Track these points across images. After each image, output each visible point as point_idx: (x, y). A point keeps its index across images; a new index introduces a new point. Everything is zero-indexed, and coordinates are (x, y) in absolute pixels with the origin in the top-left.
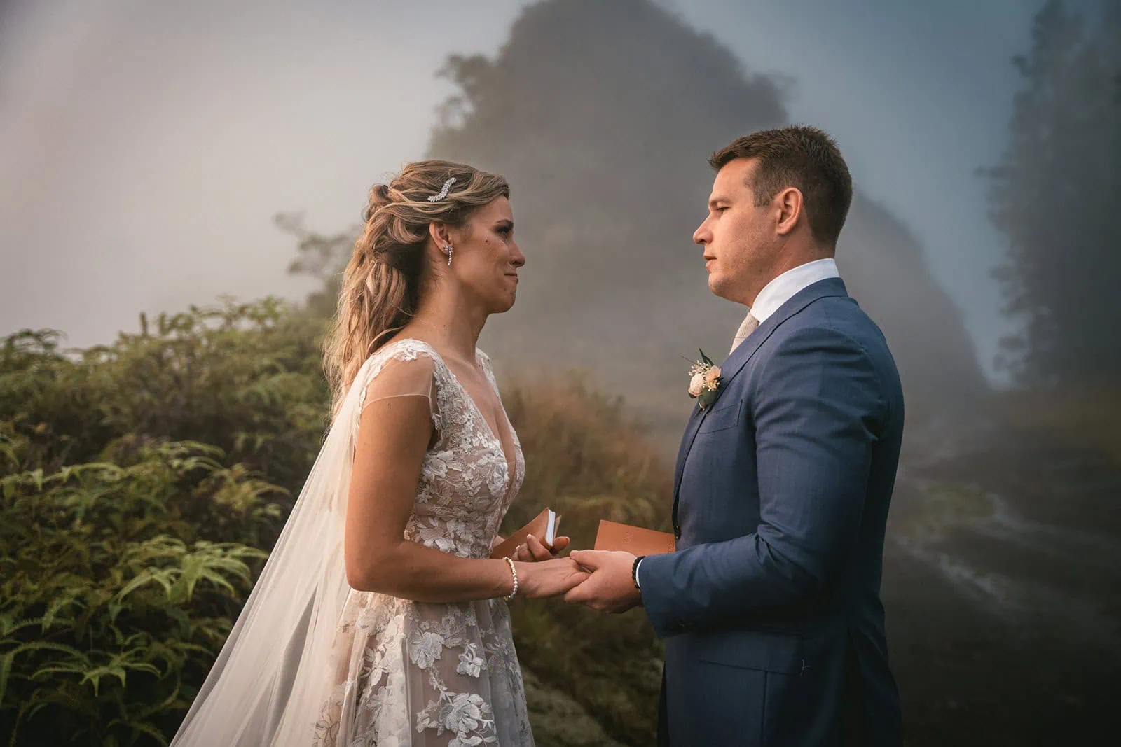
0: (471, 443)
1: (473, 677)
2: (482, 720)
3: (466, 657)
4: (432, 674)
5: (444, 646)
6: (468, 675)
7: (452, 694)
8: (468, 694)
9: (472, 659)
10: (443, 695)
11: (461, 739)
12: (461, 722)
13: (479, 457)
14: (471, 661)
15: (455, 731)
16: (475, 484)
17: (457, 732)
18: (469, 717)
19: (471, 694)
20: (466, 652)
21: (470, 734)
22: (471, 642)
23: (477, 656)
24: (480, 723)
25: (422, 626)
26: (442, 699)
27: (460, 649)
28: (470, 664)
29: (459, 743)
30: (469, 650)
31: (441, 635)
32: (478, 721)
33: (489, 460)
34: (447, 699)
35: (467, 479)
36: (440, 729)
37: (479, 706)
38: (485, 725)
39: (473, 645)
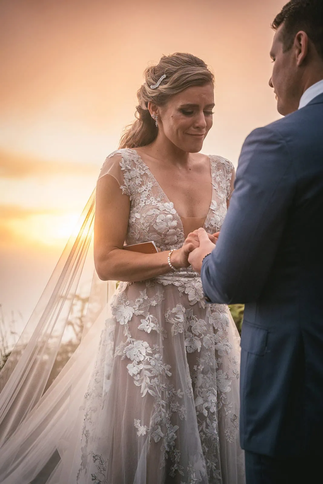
0: (145, 203)
1: (147, 333)
2: (146, 356)
3: (146, 321)
4: (126, 328)
5: (133, 314)
6: (145, 331)
7: (134, 340)
8: (142, 341)
9: (149, 323)
10: (129, 340)
11: (135, 364)
12: (136, 356)
13: (148, 210)
14: (148, 324)
15: (132, 360)
16: (146, 224)
17: (133, 361)
18: (141, 353)
19: (144, 341)
20: (146, 319)
21: (139, 363)
22: (150, 314)
23: (152, 322)
24: (145, 357)
25: (127, 303)
26: (128, 341)
27: (142, 317)
28: (147, 325)
29: (133, 366)
30: (149, 318)
31: (133, 308)
32: (144, 356)
33: (154, 213)
34: (130, 342)
35: (142, 222)
36: (123, 357)
37: (146, 348)
38: (146, 359)
39: (151, 316)
